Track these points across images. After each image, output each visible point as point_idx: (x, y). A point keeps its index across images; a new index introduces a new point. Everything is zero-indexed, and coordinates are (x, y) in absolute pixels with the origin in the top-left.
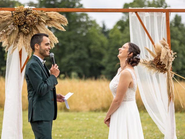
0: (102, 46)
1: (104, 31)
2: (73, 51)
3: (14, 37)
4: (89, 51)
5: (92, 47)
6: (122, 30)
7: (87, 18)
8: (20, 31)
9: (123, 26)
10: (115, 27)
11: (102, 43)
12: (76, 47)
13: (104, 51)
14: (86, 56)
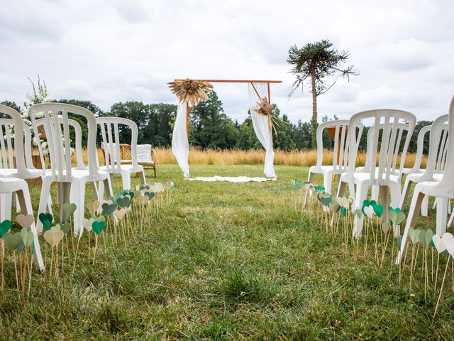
0: (236, 136)
1: (237, 126)
2: (216, 139)
3: (184, 95)
4: (227, 139)
5: (228, 136)
6: (248, 125)
7: (226, 117)
8: (188, 92)
9: (249, 122)
10: (244, 124)
11: (235, 134)
12: (218, 137)
13: (237, 139)
14: (225, 143)
